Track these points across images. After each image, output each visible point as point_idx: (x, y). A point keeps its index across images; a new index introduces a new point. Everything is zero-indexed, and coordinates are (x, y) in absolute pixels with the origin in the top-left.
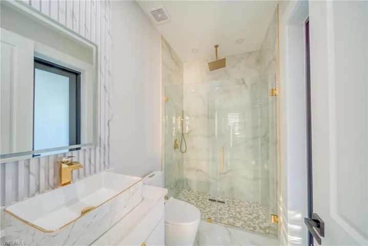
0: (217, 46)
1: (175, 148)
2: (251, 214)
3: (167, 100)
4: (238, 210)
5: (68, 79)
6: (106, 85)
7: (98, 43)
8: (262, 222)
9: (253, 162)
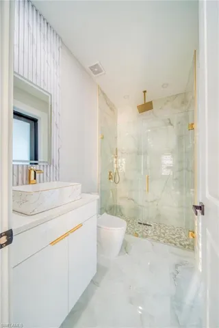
0: (145, 92)
1: (110, 179)
2: (174, 235)
3: (103, 138)
4: (163, 231)
5: (29, 124)
6: (57, 123)
7: (52, 93)
8: (183, 241)
9: (178, 193)
